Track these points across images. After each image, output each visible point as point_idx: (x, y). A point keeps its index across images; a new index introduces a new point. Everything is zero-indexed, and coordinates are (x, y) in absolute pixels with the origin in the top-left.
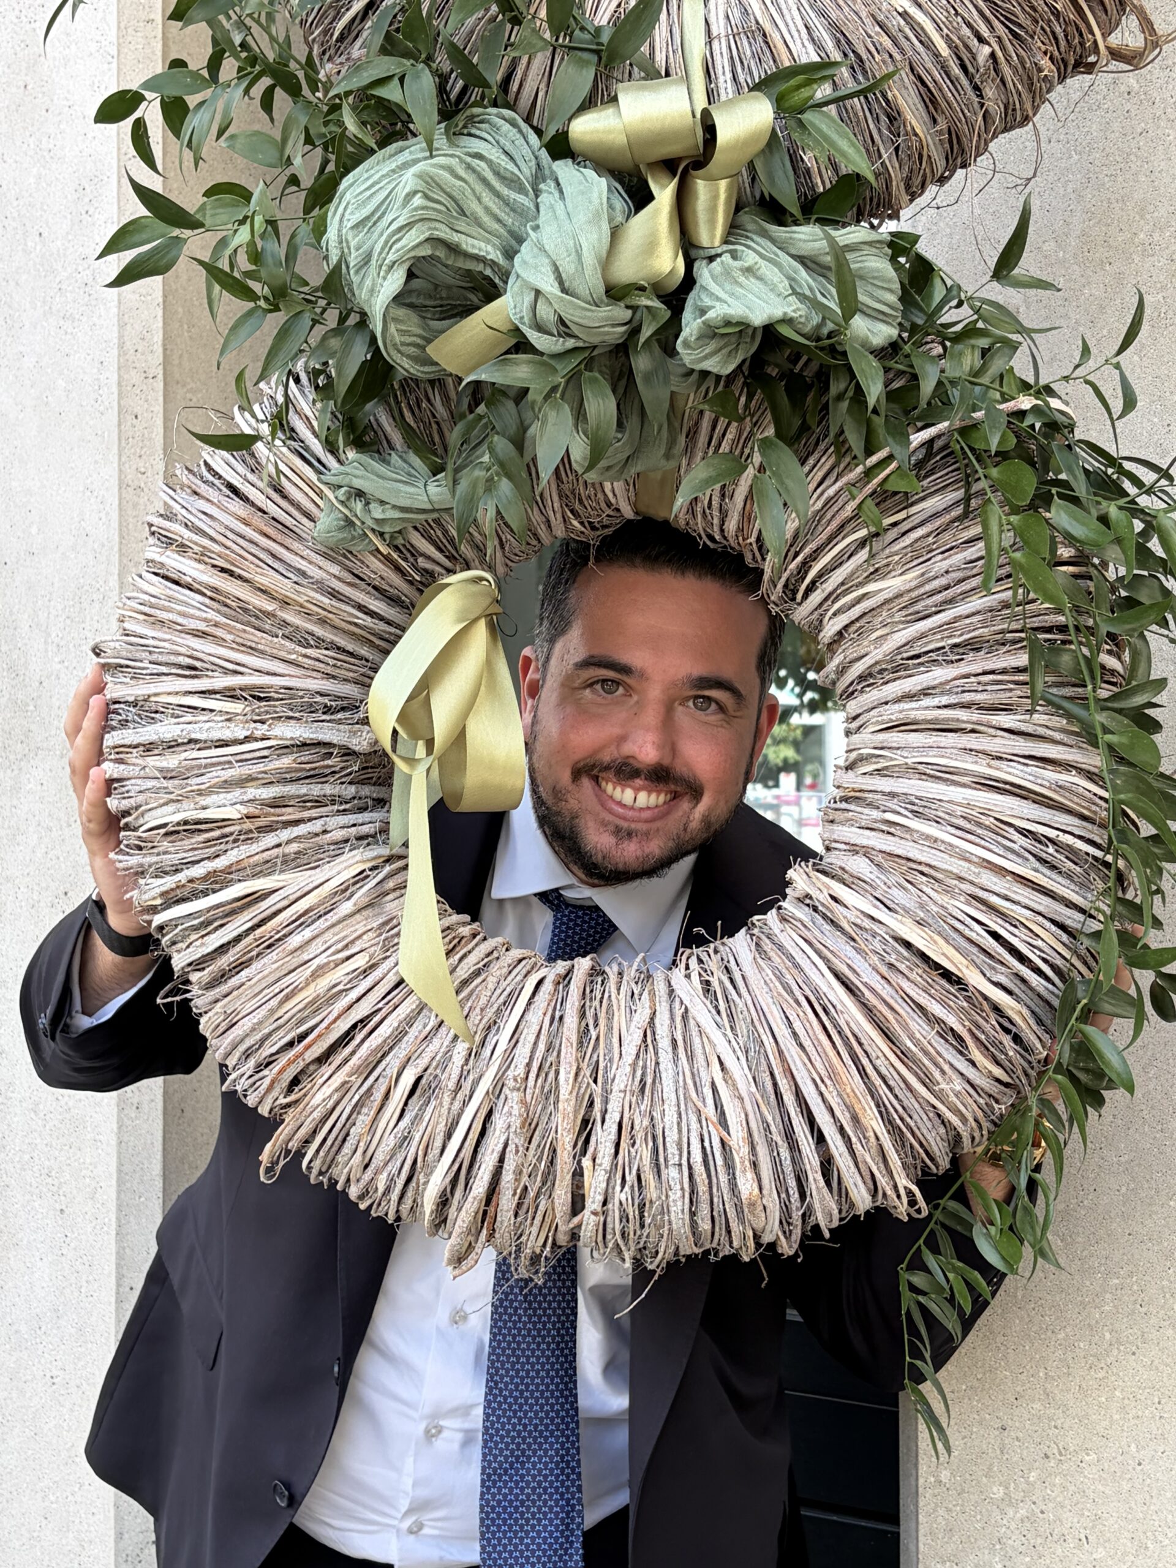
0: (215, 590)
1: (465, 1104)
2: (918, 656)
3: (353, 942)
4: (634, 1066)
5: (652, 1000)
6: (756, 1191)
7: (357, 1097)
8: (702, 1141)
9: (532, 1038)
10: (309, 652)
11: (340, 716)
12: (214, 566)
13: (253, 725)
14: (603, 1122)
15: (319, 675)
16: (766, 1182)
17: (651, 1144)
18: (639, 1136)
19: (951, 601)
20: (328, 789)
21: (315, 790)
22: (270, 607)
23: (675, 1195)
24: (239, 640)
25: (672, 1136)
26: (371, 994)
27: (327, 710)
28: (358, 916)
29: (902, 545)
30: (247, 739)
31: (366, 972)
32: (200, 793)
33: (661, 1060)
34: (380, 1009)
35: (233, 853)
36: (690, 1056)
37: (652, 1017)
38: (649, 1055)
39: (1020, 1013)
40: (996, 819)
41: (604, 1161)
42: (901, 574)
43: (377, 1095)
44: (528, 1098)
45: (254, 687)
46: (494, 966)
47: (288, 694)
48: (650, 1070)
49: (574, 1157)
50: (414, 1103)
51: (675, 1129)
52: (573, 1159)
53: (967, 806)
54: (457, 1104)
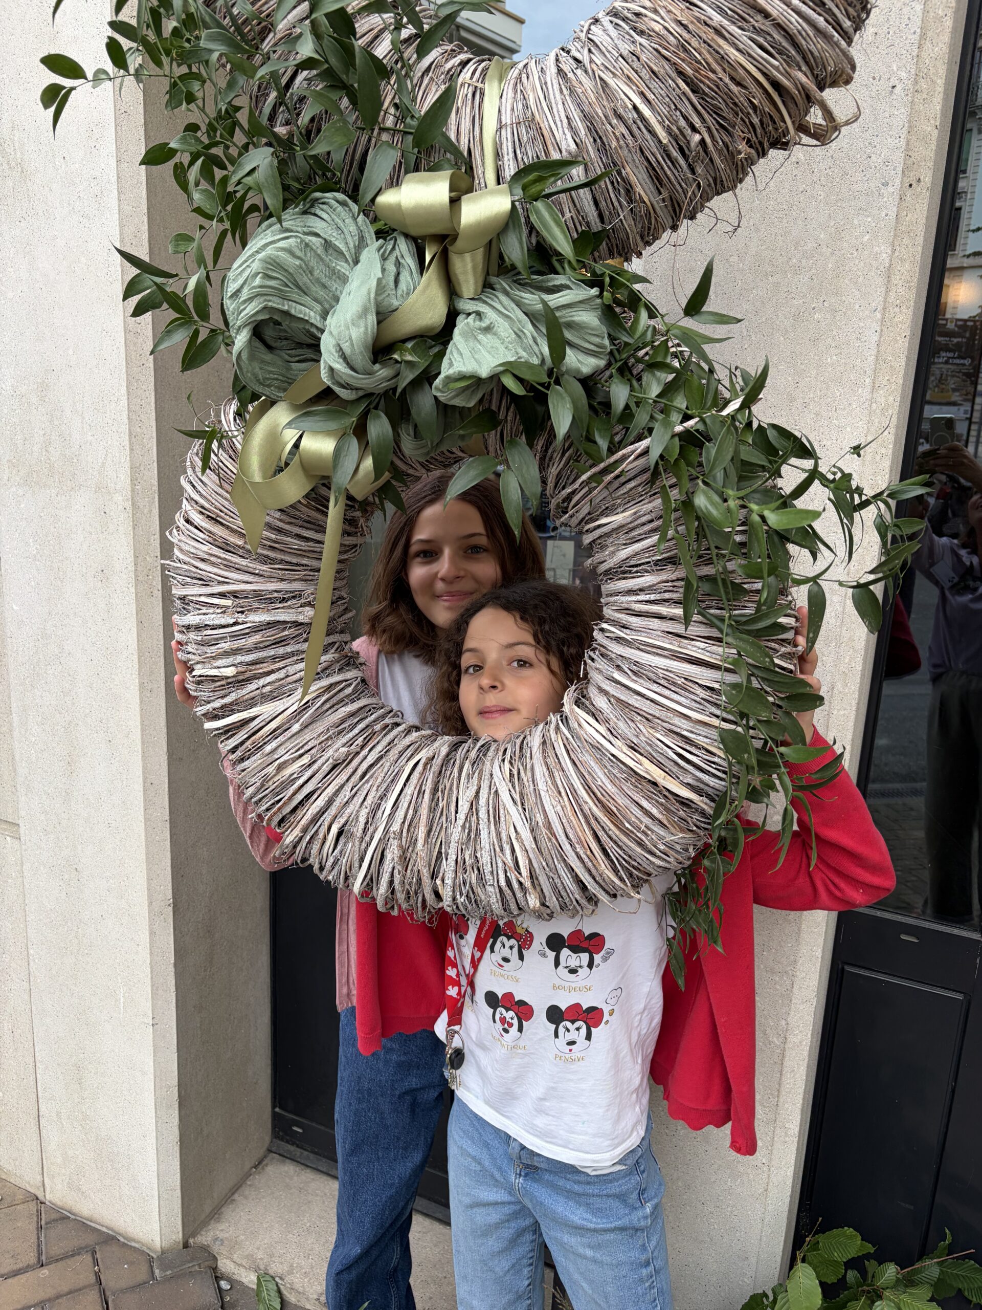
0: (210, 532)
1: (368, 845)
2: (636, 566)
3: (303, 746)
4: (463, 827)
5: (480, 778)
6: (538, 904)
7: (308, 838)
8: (506, 872)
9: (406, 805)
10: (265, 568)
11: (289, 603)
12: (208, 517)
13: (237, 615)
14: (447, 859)
15: (275, 580)
16: (547, 894)
17: (476, 872)
18: (468, 868)
19: (654, 530)
20: (289, 649)
21: (281, 651)
22: (240, 542)
23: (493, 900)
24: (225, 563)
25: (487, 869)
26: (313, 780)
27: (284, 600)
28: (306, 730)
29: (622, 492)
30: (235, 624)
31: (310, 765)
32: (213, 658)
33: (481, 822)
34: (318, 789)
35: (233, 694)
36: (497, 822)
37: (478, 792)
38: (474, 819)
39: (702, 801)
40: (686, 679)
41: (449, 881)
42: (622, 512)
43: (321, 835)
44: (404, 843)
45: (235, 592)
46: (392, 753)
47: (257, 594)
48: (474, 828)
49: (433, 876)
50: (342, 841)
51: (489, 865)
52: (432, 878)
53: (667, 670)
54: (364, 845)
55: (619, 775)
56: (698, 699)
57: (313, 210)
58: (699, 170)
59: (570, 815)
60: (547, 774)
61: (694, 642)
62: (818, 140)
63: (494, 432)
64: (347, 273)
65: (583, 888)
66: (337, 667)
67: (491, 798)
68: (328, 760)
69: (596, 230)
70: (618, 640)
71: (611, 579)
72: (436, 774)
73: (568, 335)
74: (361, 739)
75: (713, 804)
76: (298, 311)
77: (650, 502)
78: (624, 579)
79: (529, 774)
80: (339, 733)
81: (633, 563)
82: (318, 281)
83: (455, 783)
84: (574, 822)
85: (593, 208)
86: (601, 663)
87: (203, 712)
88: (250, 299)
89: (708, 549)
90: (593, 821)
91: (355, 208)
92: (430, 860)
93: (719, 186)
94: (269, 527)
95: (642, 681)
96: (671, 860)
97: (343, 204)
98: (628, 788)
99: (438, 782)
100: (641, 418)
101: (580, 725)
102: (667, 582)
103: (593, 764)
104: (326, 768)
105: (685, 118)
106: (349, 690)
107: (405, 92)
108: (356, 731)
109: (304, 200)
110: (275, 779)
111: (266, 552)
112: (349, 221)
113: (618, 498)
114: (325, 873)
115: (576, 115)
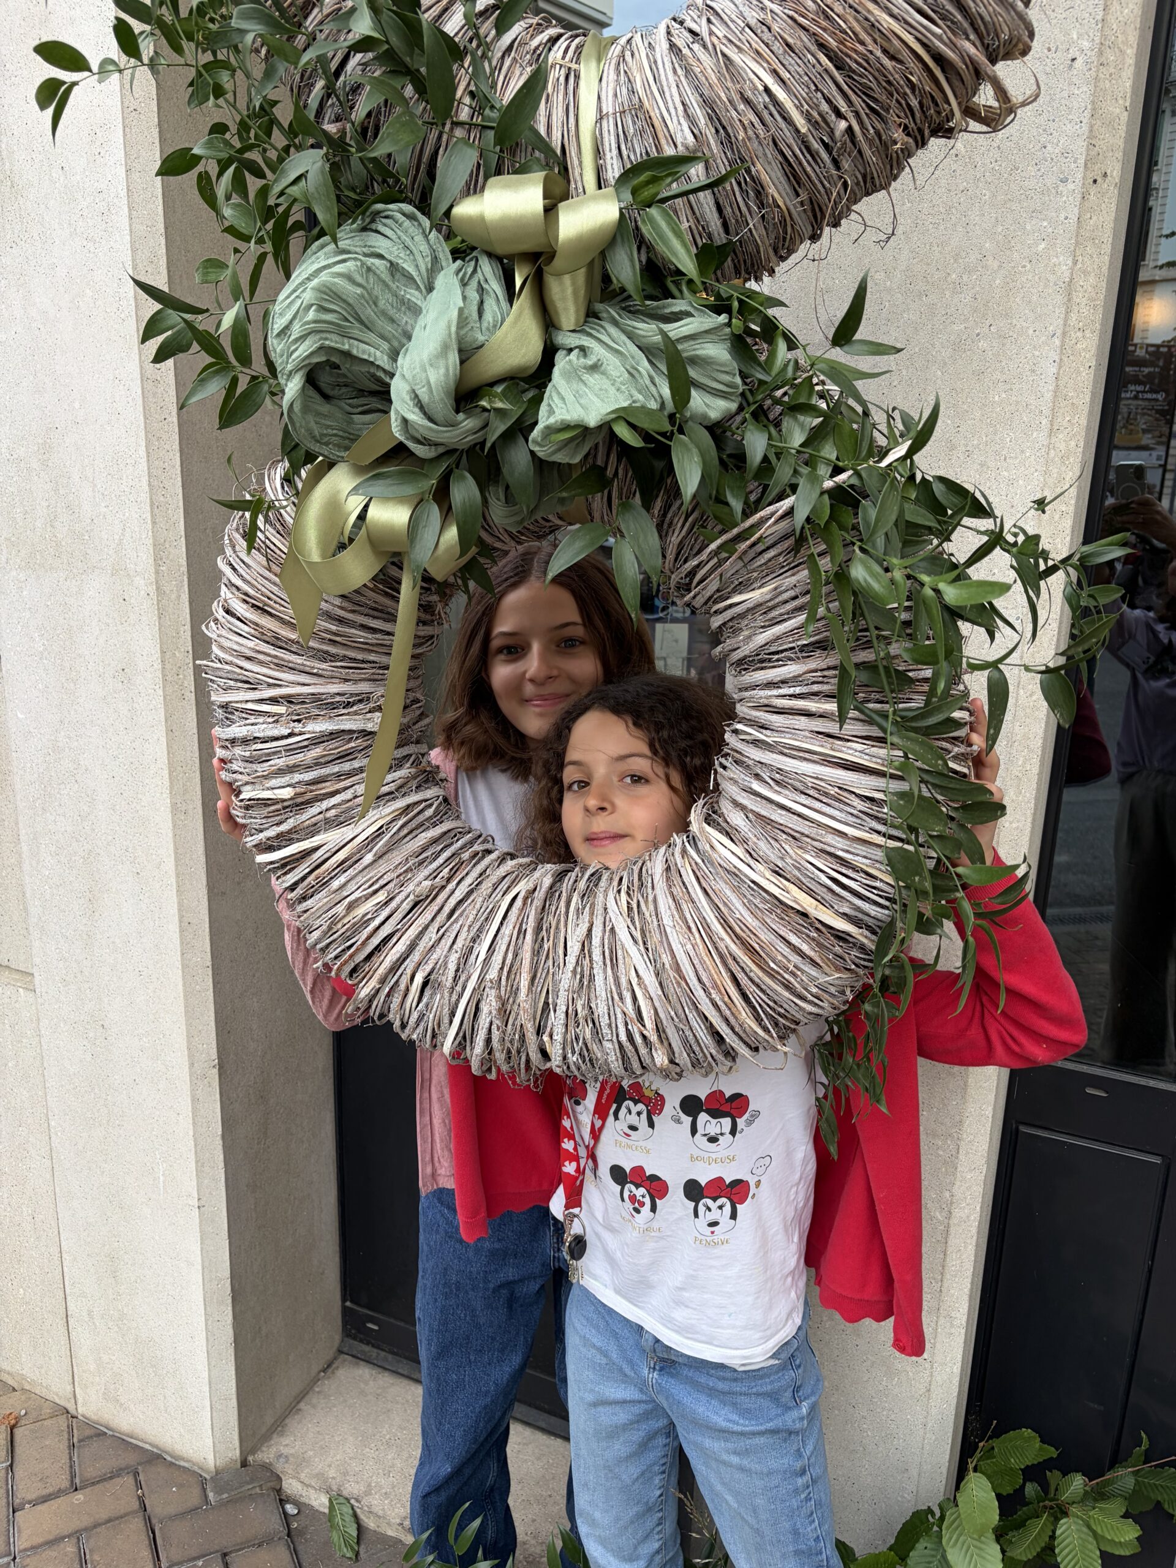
0: (257, 625)
1: (460, 996)
2: (777, 653)
3: (378, 880)
4: (574, 972)
5: (592, 914)
6: (666, 1062)
7: (387, 989)
8: (626, 1024)
9: (504, 948)
10: (324, 666)
11: (355, 708)
12: (253, 606)
13: (292, 724)
14: (555, 1011)
15: (337, 681)
16: (676, 1049)
17: (591, 1025)
18: (581, 1021)
19: (799, 609)
20: (356, 764)
21: (347, 766)
22: (293, 636)
23: (612, 1058)
24: (276, 661)
25: (604, 1021)
26: (391, 920)
27: (348, 705)
28: (381, 861)
29: (759, 563)
30: (290, 735)
31: (387, 903)
32: (266, 777)
33: (595, 966)
34: (397, 930)
35: (291, 821)
36: (614, 965)
37: (590, 930)
38: (586, 962)
39: (862, 934)
40: (840, 788)
41: (558, 1038)
42: (760, 587)
43: (402, 986)
44: (503, 993)
45: (290, 696)
46: (484, 886)
47: (316, 698)
48: (587, 973)
49: (539, 1032)
50: (428, 992)
51: (607, 1017)
52: (538, 1034)
53: (817, 778)
54: (454, 997)
55: (761, 906)
56: (855, 812)
57: (373, 226)
58: (846, 164)
59: (703, 954)
60: (673, 906)
61: (849, 744)
62: (988, 125)
63: (599, 494)
64: (419, 303)
65: (719, 1039)
66: (414, 784)
67: (606, 937)
68: (408, 896)
69: (719, 243)
70: (756, 743)
71: (745, 669)
72: (539, 910)
73: (692, 373)
74: (447, 870)
75: (874, 937)
76: (361, 350)
77: (793, 575)
78: (762, 669)
79: (652, 907)
80: (421, 863)
81: (773, 649)
82: (384, 313)
83: (562, 919)
84: (708, 962)
85: (716, 215)
86: (735, 772)
87: (254, 843)
88: (302, 338)
89: (866, 630)
90: (730, 961)
91: (426, 223)
92: (535, 1012)
93: (870, 185)
94: (329, 616)
95: (787, 792)
96: (825, 1005)
97: (411, 217)
98: (772, 920)
99: (542, 919)
100: (783, 473)
101: (712, 847)
102: (816, 671)
103: (729, 893)
104: (406, 906)
105: (828, 101)
106: (430, 812)
107: (482, 78)
108: (441, 860)
109: (363, 213)
110: (345, 921)
111: (325, 647)
112: (419, 238)
113: (754, 571)
114: (407, 1031)
115: (693, 100)
